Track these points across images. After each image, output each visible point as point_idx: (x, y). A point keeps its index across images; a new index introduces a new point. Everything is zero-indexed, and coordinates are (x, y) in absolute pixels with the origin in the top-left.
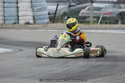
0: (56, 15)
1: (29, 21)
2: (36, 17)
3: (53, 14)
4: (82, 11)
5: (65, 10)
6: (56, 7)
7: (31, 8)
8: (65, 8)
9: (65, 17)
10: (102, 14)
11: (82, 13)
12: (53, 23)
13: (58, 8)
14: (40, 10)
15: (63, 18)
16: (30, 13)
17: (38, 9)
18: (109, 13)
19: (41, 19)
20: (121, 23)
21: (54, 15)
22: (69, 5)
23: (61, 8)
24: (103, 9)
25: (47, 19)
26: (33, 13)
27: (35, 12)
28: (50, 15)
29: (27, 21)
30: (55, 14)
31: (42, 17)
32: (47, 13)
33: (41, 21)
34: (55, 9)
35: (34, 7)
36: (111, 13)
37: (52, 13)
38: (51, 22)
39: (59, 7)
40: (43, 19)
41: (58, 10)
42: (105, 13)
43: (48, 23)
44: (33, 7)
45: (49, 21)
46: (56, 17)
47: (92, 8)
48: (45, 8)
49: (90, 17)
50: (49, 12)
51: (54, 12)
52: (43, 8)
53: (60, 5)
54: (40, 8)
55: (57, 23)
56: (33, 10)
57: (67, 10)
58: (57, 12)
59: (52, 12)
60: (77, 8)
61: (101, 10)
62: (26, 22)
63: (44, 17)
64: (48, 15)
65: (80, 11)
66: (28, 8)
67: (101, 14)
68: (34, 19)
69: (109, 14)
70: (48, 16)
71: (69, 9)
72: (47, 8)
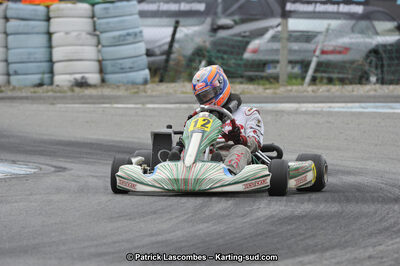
0: (173, 56)
1: (87, 75)
2: (108, 65)
3: (162, 54)
4: (255, 44)
5: (199, 41)
6: (170, 30)
7: (90, 34)
8: (200, 34)
9: (200, 62)
10: (318, 53)
11: (255, 51)
12: (161, 81)
13: (178, 36)
14: (119, 42)
15: (194, 65)
16: (90, 52)
17: (114, 38)
18: (338, 49)
19: (123, 70)
20: (377, 80)
21: (164, 57)
22: (212, 24)
23: (186, 35)
24: (320, 38)
25: (143, 69)
26: (99, 51)
27: (103, 46)
28: (152, 59)
29: (78, 76)
30: (169, 52)
31: (127, 63)
32: (144, 52)
33: (124, 75)
34: (169, 39)
35: (101, 32)
36: (346, 50)
37: (157, 51)
38: (157, 79)
39: (182, 32)
40: (132, 69)
41: (178, 41)
42: (325, 49)
43: (145, 82)
44: (98, 33)
45: (149, 77)
46: (171, 63)
47: (285, 35)
48: (136, 34)
49: (278, 62)
50: (149, 47)
51: (166, 47)
52: (128, 34)
53: (183, 26)
54: (120, 36)
55: (173, 80)
56: (99, 43)
57: (204, 42)
58: (176, 46)
59: (160, 46)
60: (235, 35)
61: (314, 41)
62: (75, 79)
63: (133, 63)
64: (145, 57)
65: (248, 43)
66: (84, 35)
67: (314, 51)
68: (101, 71)
69: (340, 52)
70: (145, 60)
71: (212, 39)
72: (142, 36)
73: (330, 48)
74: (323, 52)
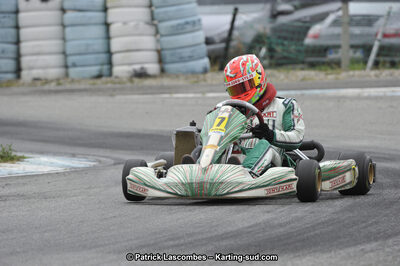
0: (234, 43)
1: (146, 66)
2: (167, 54)
3: (222, 41)
4: (316, 29)
5: (259, 28)
6: (229, 18)
7: (148, 23)
8: (258, 21)
9: (260, 49)
10: (379, 36)
11: (316, 37)
13: (237, 23)
14: (178, 30)
16: (149, 41)
17: (172, 27)
19: (182, 60)
21: (223, 45)
22: (273, 9)
23: (246, 22)
24: (381, 22)
25: (202, 58)
26: (158, 41)
27: (162, 36)
28: (212, 47)
29: (137, 67)
31: (186, 52)
32: (202, 40)
34: (228, 27)
35: (160, 21)
37: (217, 39)
38: (217, 68)
39: (241, 19)
40: (191, 58)
41: (238, 29)
42: (387, 32)
43: (205, 71)
44: (156, 22)
45: (209, 66)
46: (231, 51)
47: (346, 20)
48: (194, 23)
49: (338, 47)
50: (209, 34)
51: (226, 35)
52: (187, 23)
53: (243, 13)
54: (179, 25)
56: (157, 32)
57: (265, 28)
58: (236, 33)
59: (219, 34)
60: (299, 20)
61: (375, 25)
62: (135, 71)
63: (193, 52)
64: (204, 45)
65: (308, 28)
66: (143, 27)
67: (376, 35)
68: (161, 61)
70: (204, 48)
71: (272, 25)
72: (200, 25)
73: (392, 32)
74: (385, 36)
